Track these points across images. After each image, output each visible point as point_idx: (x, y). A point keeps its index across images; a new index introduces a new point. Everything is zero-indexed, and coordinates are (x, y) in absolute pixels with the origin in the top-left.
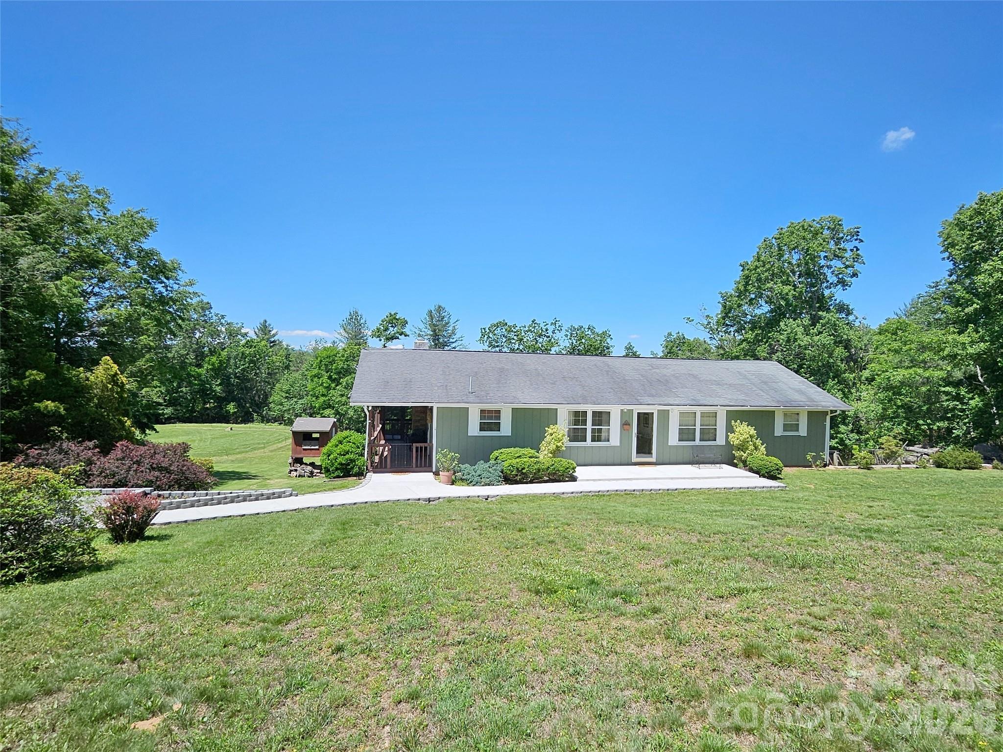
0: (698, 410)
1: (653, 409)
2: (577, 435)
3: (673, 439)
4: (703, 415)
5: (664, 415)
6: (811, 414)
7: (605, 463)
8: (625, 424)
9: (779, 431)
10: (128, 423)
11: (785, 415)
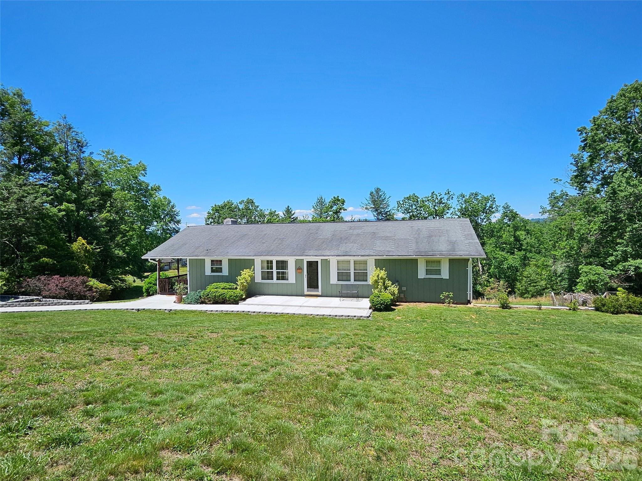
0: (352, 259)
1: (318, 259)
2: (268, 276)
3: (334, 279)
4: (355, 262)
5: (326, 263)
6: (451, 261)
7: (286, 294)
8: (299, 269)
9: (422, 274)
10: (87, 267)
11: (428, 262)
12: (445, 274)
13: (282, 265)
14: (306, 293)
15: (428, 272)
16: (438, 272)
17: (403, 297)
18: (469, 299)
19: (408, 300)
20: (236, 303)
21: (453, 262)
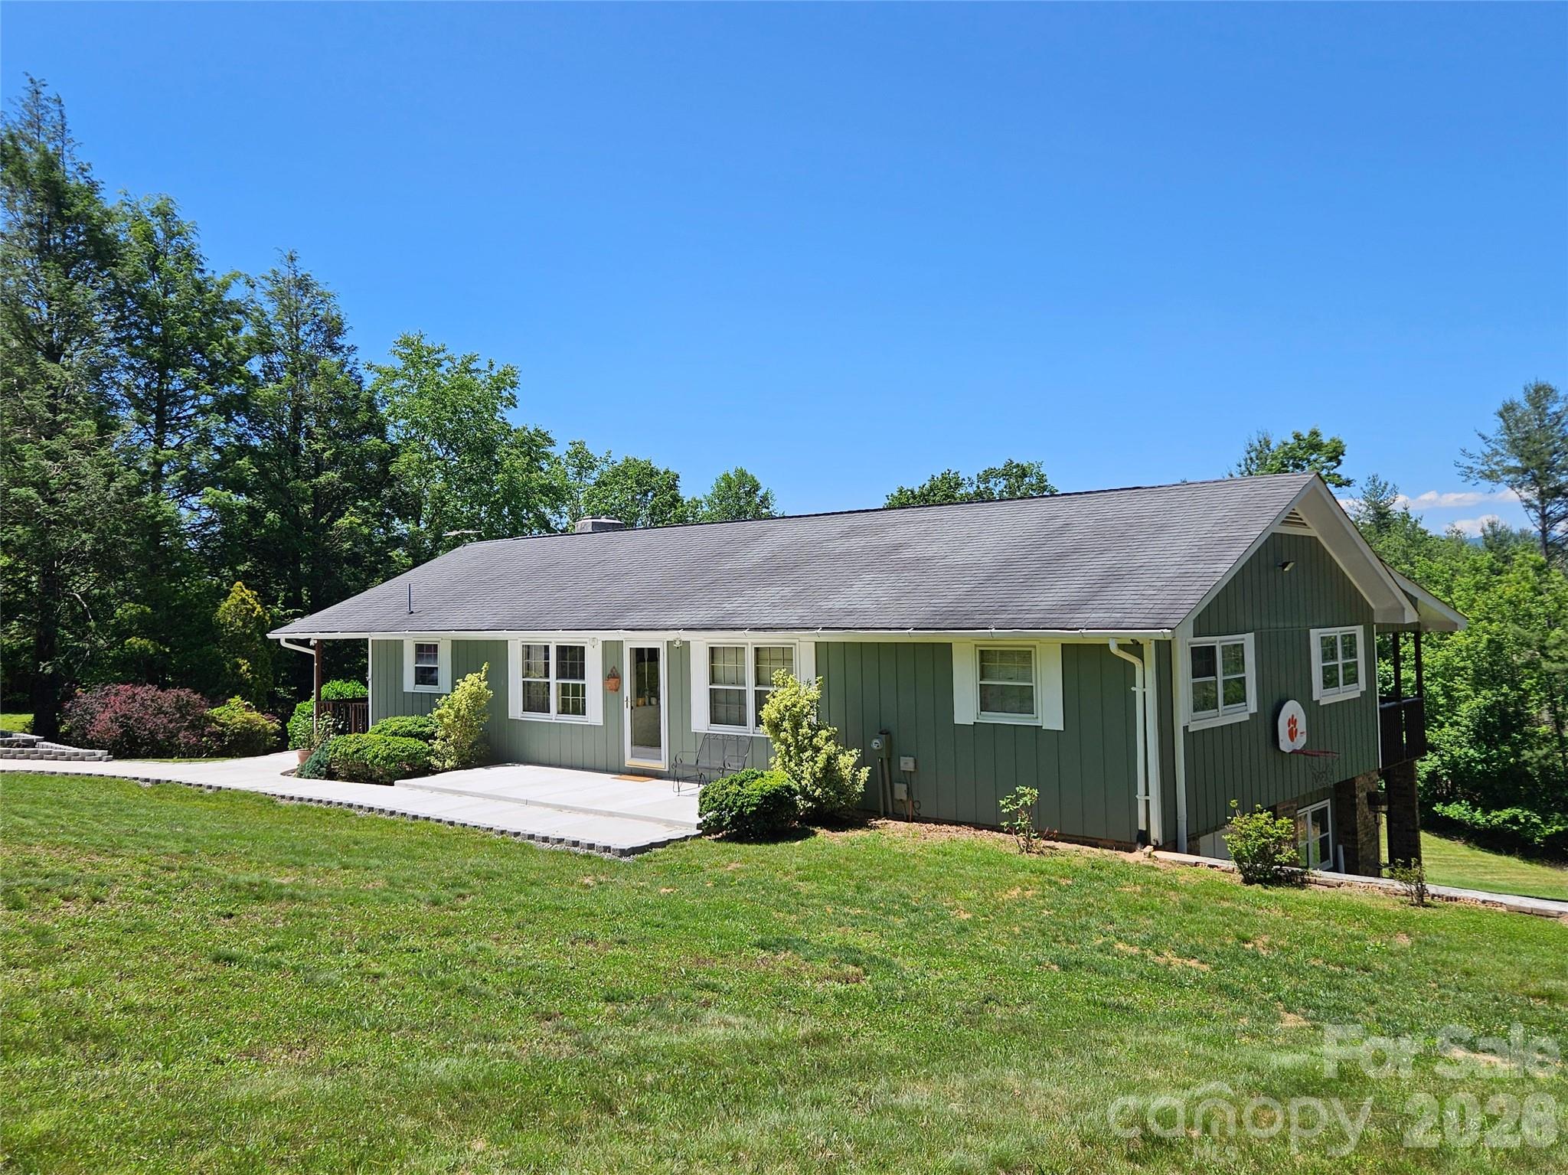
0: (750, 640)
1: (659, 641)
3: (700, 719)
4: (759, 654)
5: (682, 652)
6: (1071, 655)
7: (581, 764)
8: (612, 675)
9: (966, 710)
10: (244, 668)
11: (986, 658)
12: (1049, 713)
13: (571, 660)
14: (630, 762)
15: (988, 699)
16: (1024, 700)
17: (904, 797)
18: (1142, 826)
19: (923, 813)
20: (387, 779)
21: (1078, 658)
